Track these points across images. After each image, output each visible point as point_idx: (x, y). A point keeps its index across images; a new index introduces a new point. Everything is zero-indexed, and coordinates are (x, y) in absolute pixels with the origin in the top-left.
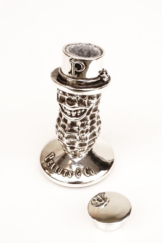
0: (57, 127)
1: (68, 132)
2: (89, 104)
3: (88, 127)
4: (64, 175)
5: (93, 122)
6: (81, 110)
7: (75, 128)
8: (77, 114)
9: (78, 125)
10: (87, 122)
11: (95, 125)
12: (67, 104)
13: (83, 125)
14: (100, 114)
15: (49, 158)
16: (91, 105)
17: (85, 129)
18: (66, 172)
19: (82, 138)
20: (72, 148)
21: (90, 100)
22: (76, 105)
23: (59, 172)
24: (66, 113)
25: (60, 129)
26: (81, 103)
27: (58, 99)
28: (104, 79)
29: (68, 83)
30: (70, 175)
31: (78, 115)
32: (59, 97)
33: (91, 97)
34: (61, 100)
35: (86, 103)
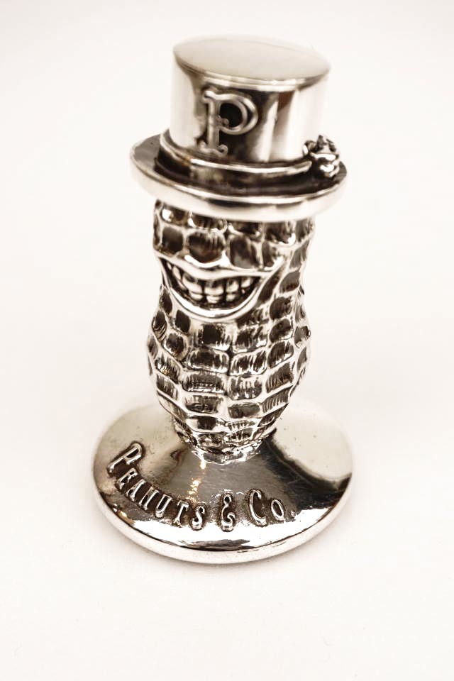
0: (152, 347)
1: (192, 362)
2: (269, 257)
3: (265, 347)
4: (178, 519)
5: (281, 330)
6: (240, 279)
7: (219, 349)
8: (225, 294)
9: (229, 337)
10: (261, 329)
11: (288, 339)
12: (189, 258)
13: (245, 339)
14: (307, 302)
15: (123, 461)
16: (278, 263)
17: (254, 355)
18: (184, 508)
19: (243, 385)
20: (207, 423)
21: (272, 245)
22: (224, 260)
23: (161, 508)
24: (185, 293)
25: (165, 352)
26: (240, 251)
27: (156, 240)
28: (322, 168)
29: (192, 179)
30: (197, 520)
31: (230, 297)
32: (160, 235)
33: (277, 232)
34: (169, 244)
35: (259, 255)
